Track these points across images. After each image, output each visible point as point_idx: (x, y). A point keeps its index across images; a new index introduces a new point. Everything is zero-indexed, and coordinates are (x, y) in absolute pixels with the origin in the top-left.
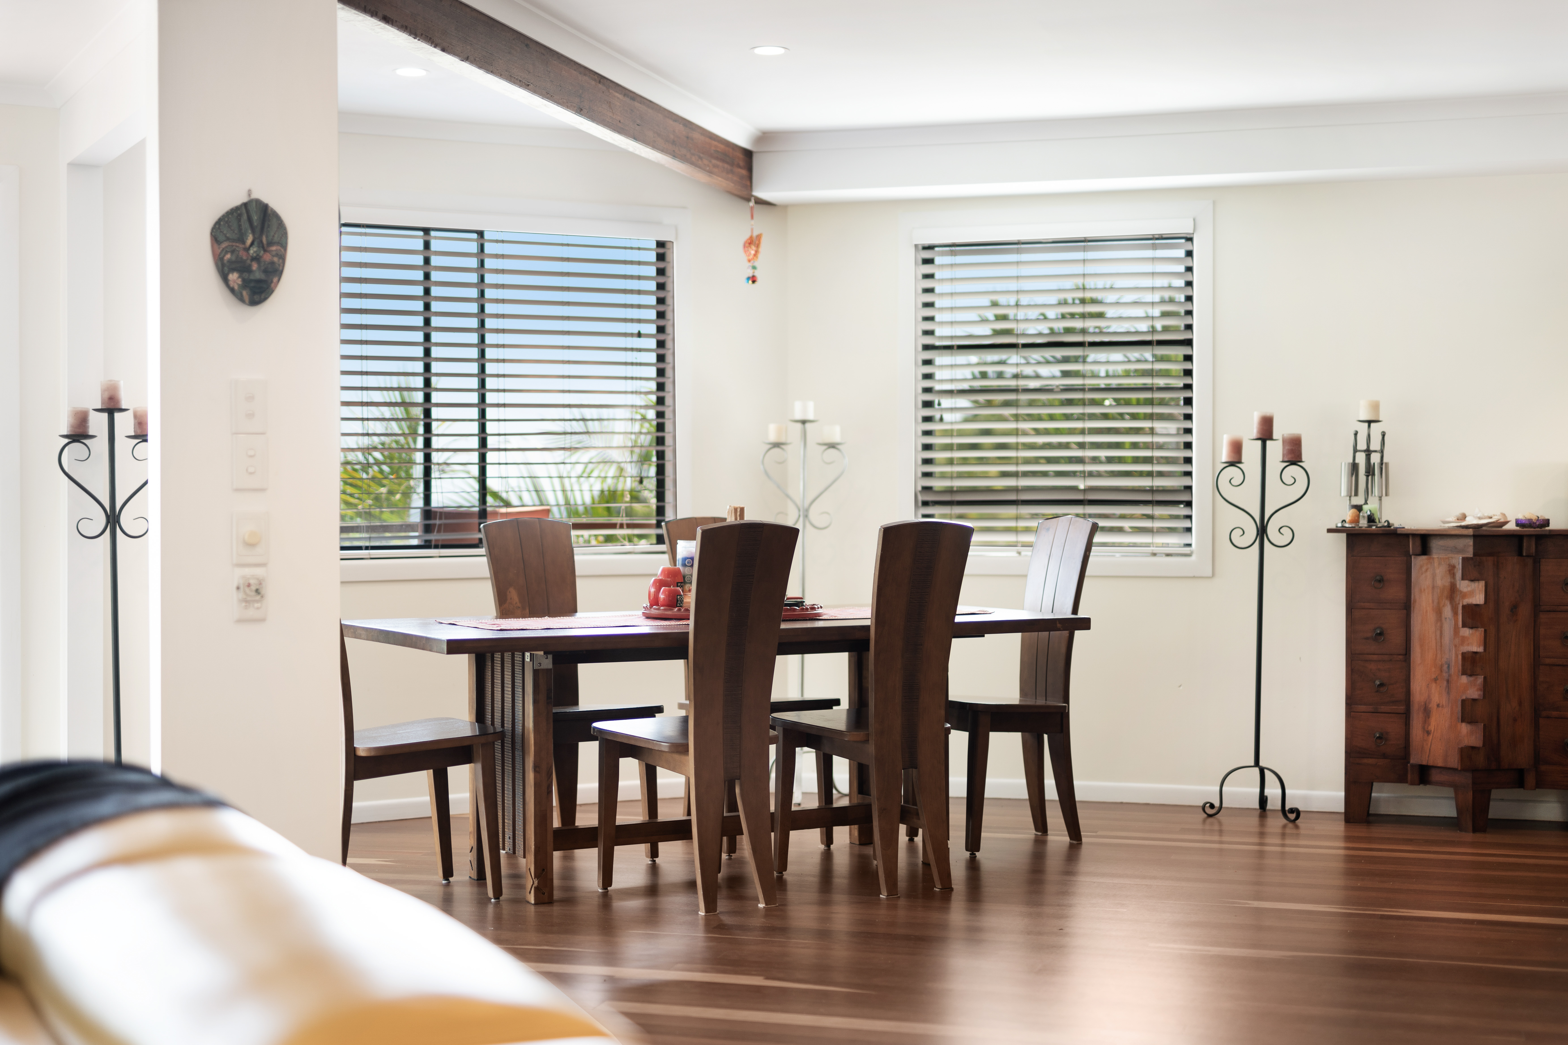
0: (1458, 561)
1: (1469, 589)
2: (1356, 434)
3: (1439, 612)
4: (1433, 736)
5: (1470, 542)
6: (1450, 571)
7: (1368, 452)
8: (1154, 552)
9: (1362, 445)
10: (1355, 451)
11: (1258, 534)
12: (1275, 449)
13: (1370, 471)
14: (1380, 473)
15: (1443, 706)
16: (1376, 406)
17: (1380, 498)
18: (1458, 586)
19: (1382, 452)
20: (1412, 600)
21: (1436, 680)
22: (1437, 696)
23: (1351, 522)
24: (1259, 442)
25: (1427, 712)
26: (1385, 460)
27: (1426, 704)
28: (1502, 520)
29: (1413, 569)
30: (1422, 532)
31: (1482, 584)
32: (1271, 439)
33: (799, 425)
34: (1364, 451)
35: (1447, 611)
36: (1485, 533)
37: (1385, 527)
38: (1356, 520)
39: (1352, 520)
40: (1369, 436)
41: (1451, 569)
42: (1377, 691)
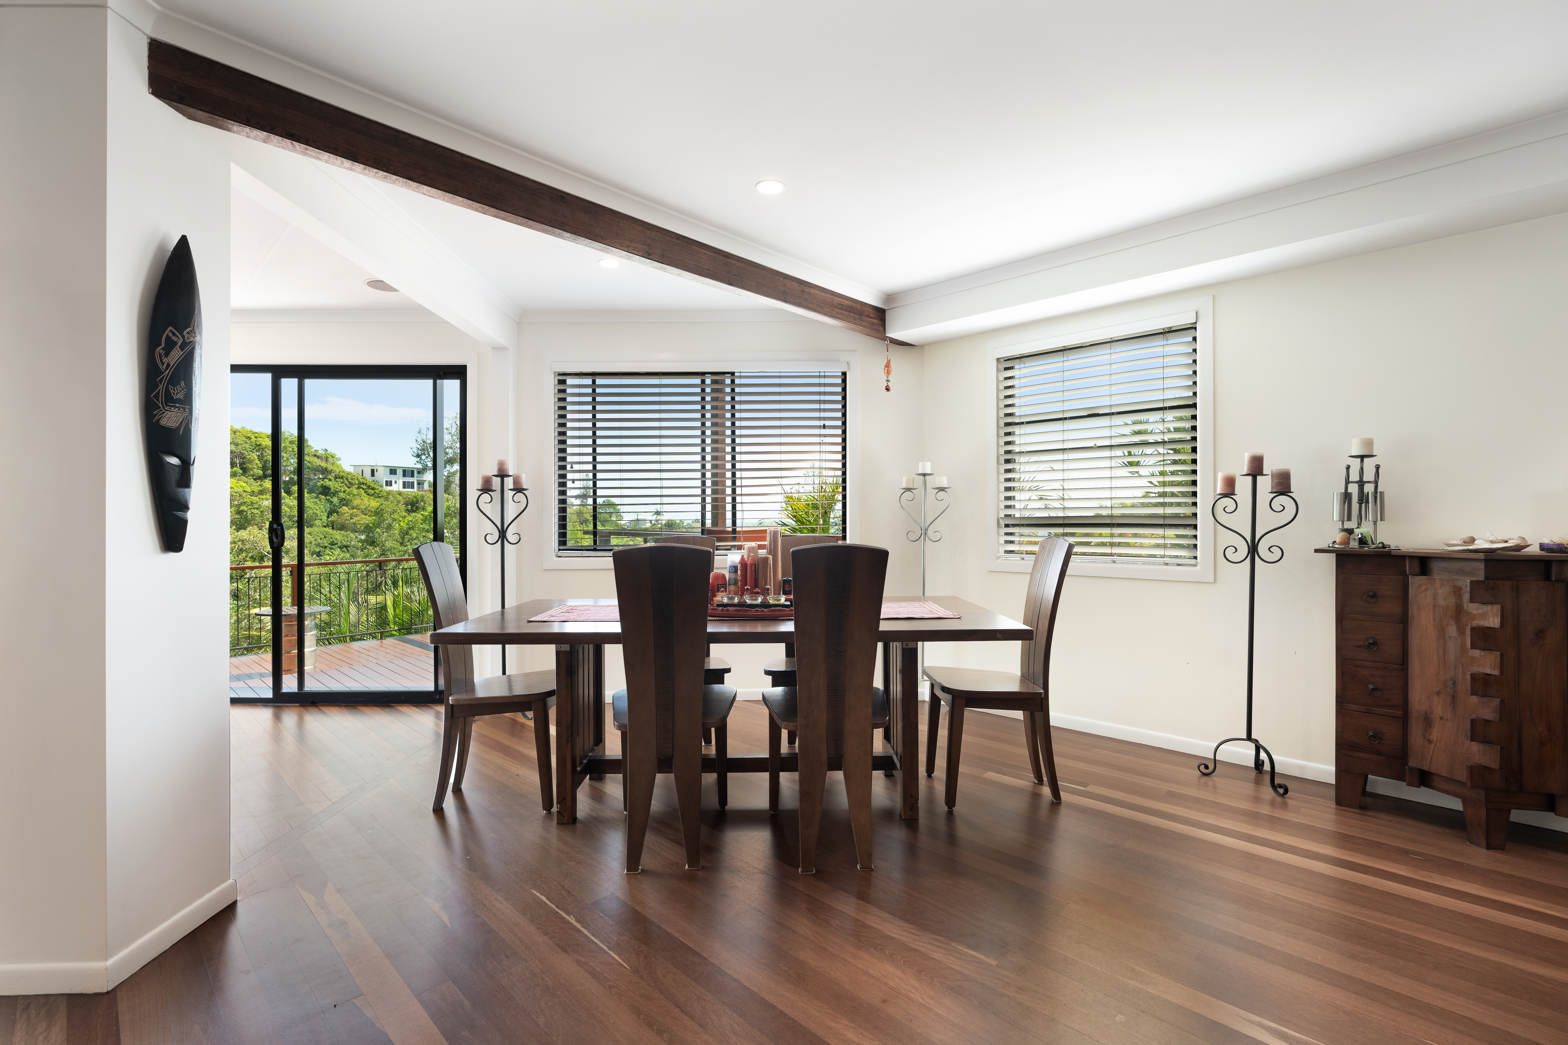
0: (1465, 583)
1: (1480, 611)
2: (1348, 468)
3: (1442, 632)
4: (1435, 745)
5: (1482, 566)
6: (1454, 592)
7: (1361, 483)
8: (1165, 562)
9: (1354, 476)
10: (1347, 482)
11: (1249, 552)
12: (1265, 484)
13: (1363, 499)
14: (1374, 502)
15: (1447, 720)
16: (1369, 443)
17: (1375, 523)
18: (1465, 608)
19: (1376, 483)
20: (1410, 616)
21: (1438, 693)
22: (1439, 709)
23: (1340, 544)
24: (1250, 478)
25: (1428, 721)
26: (1379, 490)
27: (1426, 714)
28: (1523, 544)
29: (1410, 588)
30: (1421, 555)
31: (1497, 608)
32: (1262, 474)
33: (922, 477)
34: (1357, 482)
35: (1452, 630)
36: (1499, 558)
37: (1379, 548)
38: (1346, 542)
39: (1341, 542)
40: (1362, 469)
41: (1457, 591)
42: (1370, 694)
